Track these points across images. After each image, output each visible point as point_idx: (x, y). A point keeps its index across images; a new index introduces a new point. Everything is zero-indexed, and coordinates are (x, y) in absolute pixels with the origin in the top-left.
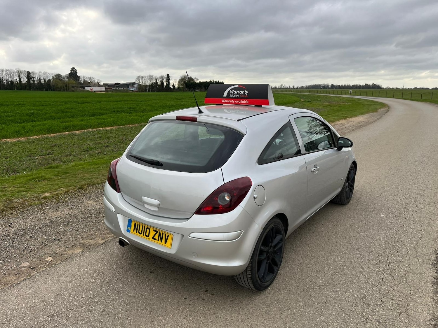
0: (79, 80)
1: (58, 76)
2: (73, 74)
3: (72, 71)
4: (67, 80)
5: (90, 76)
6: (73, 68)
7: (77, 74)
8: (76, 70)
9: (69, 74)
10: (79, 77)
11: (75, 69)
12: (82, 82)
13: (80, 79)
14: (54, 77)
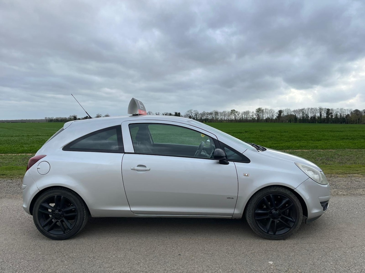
14: (352, 112)
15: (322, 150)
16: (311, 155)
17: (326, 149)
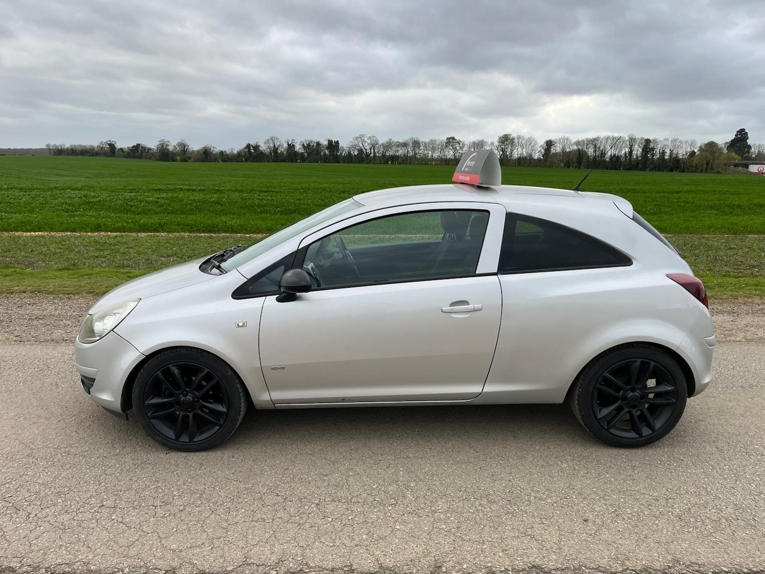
0: (748, 152)
1: (711, 145)
3: (738, 136)
4: (725, 151)
6: (742, 129)
7: (748, 141)
8: (747, 133)
9: (733, 141)
10: (749, 147)
11: (746, 131)
12: (754, 156)
13: (753, 150)
14: (703, 146)
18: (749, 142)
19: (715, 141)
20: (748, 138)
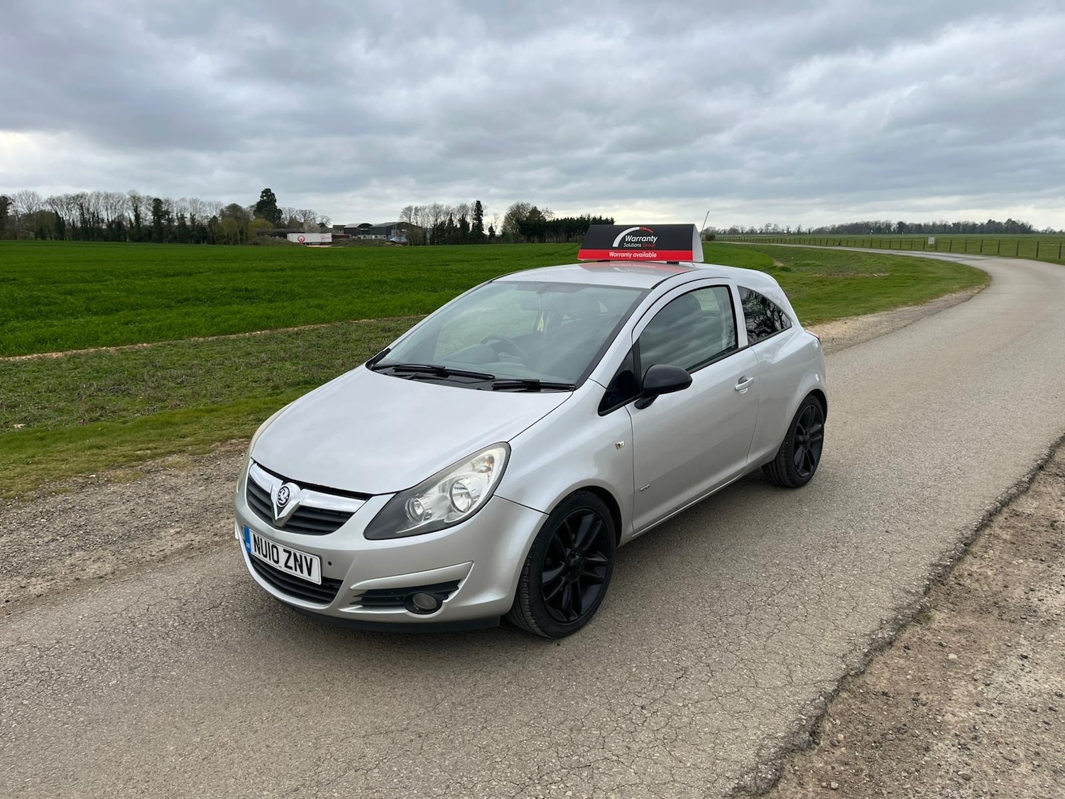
0: (279, 218)
1: (234, 208)
2: (267, 203)
3: (265, 198)
4: (253, 218)
5: (304, 209)
6: (267, 189)
7: (277, 204)
8: (273, 194)
9: (259, 204)
10: (280, 212)
11: (272, 192)
12: (287, 222)
13: (283, 216)
14: (225, 211)
15: (112, 349)
16: (67, 374)
17: (124, 343)
18: (279, 205)
19: (238, 204)
20: (275, 201)
